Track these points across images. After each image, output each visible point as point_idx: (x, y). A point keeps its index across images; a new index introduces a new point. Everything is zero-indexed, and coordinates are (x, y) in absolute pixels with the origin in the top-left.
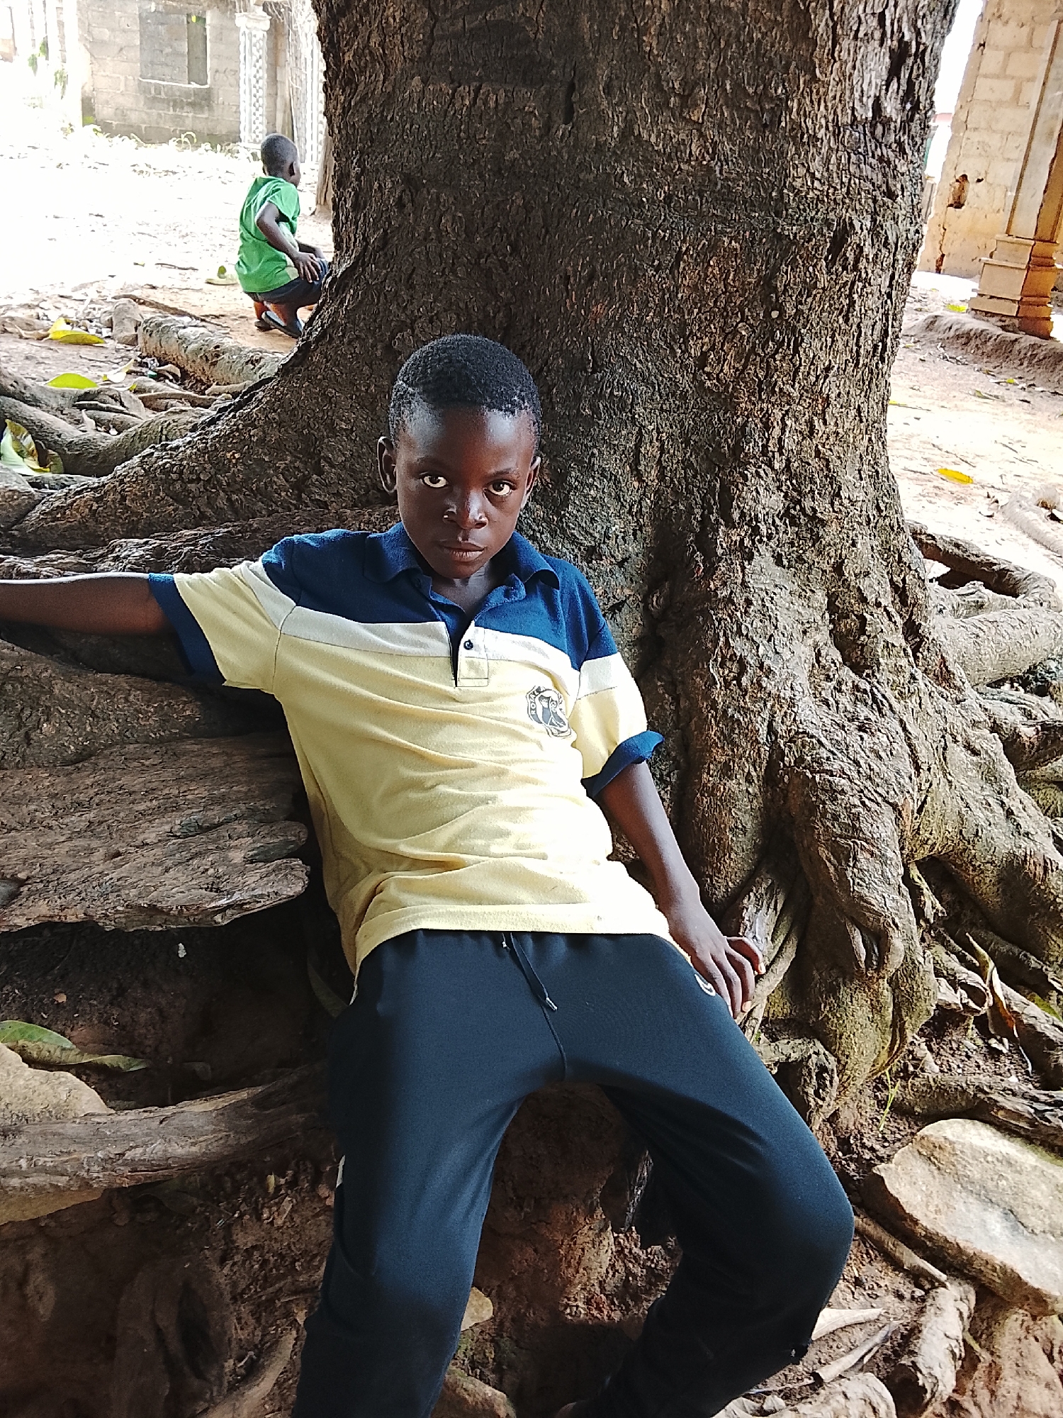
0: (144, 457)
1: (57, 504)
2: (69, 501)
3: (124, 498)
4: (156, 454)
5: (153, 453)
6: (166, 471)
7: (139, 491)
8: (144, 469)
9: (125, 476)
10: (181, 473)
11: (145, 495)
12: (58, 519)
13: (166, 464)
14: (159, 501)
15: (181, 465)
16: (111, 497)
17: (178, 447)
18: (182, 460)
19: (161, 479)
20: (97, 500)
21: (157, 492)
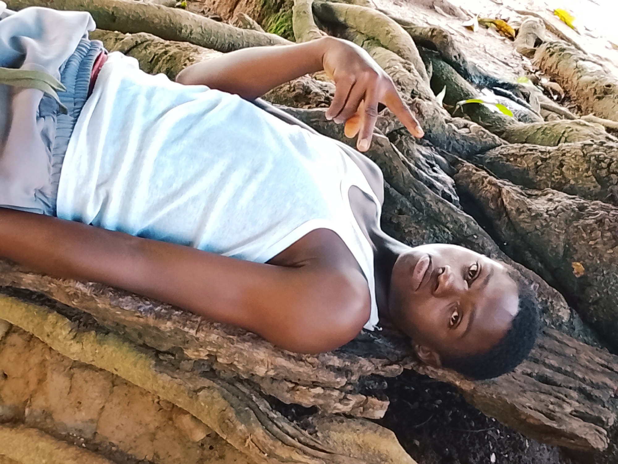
0: (585, 145)
1: (513, 151)
2: (522, 153)
3: (562, 165)
4: (595, 146)
5: (592, 145)
6: (599, 160)
7: (575, 165)
8: (583, 152)
9: (568, 152)
10: (609, 165)
11: (577, 169)
12: (510, 161)
13: (600, 155)
14: (586, 177)
15: (611, 159)
16: (553, 162)
17: (612, 147)
18: (613, 156)
19: (593, 164)
20: (543, 160)
21: (587, 170)
